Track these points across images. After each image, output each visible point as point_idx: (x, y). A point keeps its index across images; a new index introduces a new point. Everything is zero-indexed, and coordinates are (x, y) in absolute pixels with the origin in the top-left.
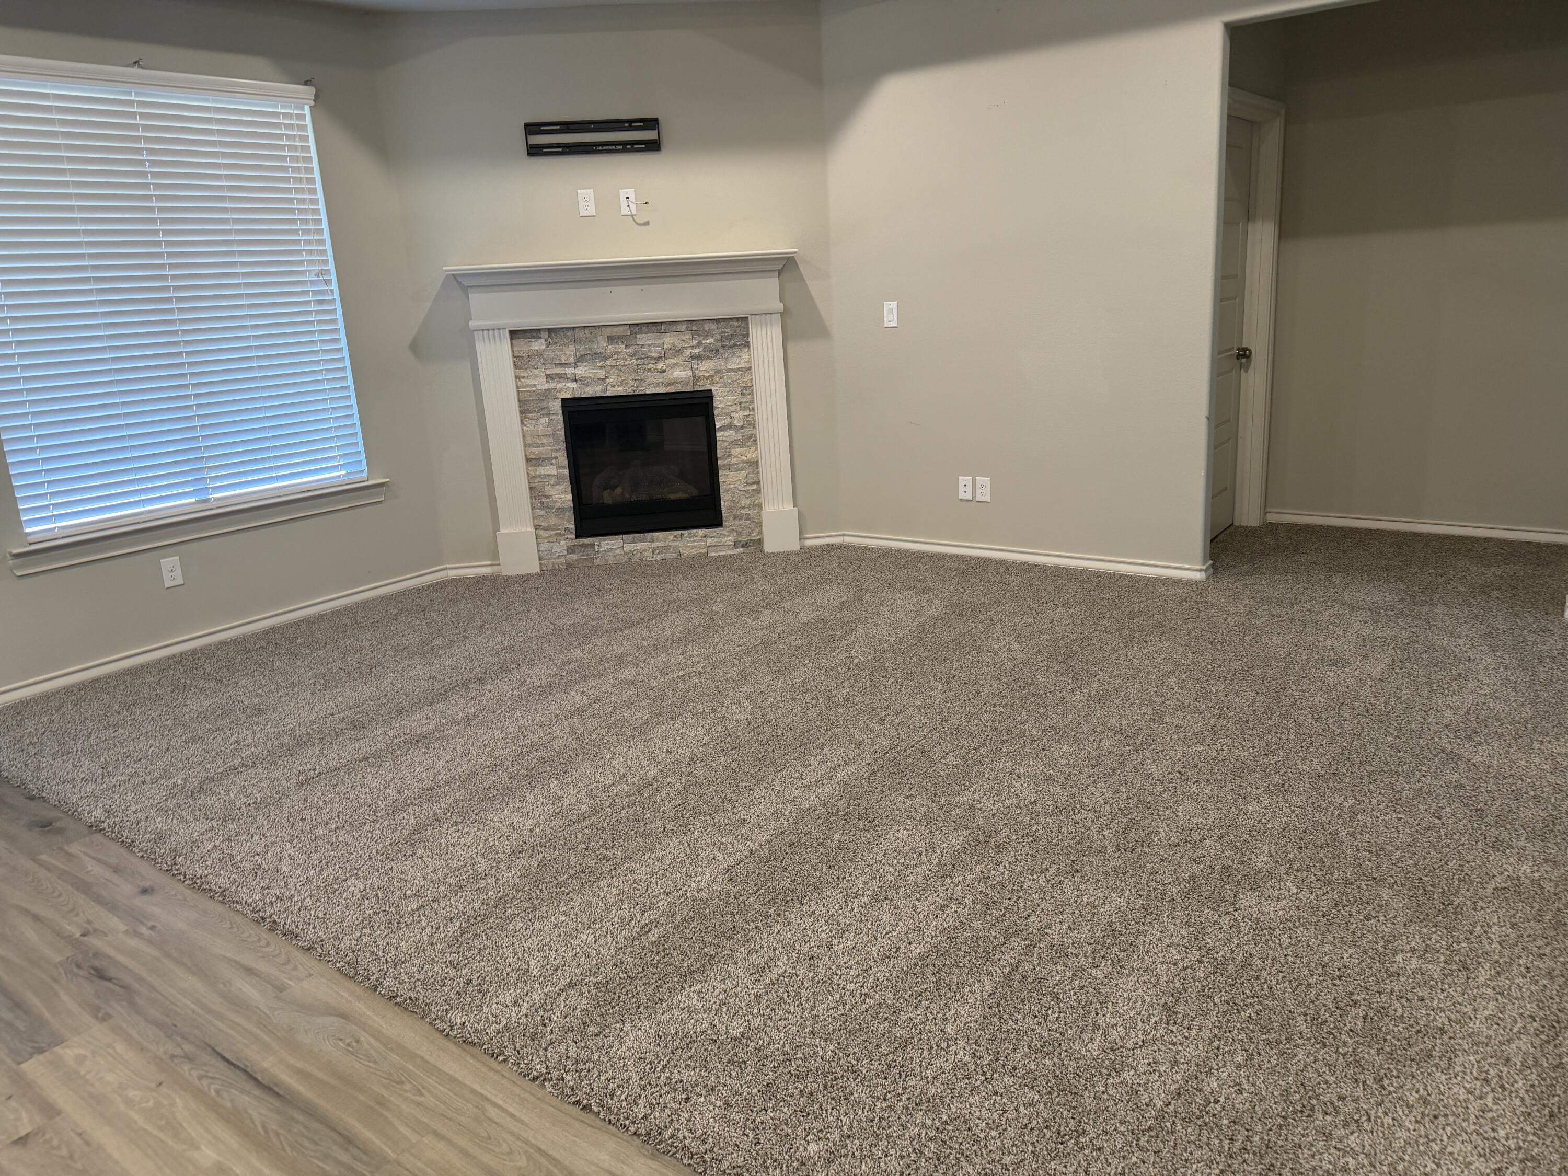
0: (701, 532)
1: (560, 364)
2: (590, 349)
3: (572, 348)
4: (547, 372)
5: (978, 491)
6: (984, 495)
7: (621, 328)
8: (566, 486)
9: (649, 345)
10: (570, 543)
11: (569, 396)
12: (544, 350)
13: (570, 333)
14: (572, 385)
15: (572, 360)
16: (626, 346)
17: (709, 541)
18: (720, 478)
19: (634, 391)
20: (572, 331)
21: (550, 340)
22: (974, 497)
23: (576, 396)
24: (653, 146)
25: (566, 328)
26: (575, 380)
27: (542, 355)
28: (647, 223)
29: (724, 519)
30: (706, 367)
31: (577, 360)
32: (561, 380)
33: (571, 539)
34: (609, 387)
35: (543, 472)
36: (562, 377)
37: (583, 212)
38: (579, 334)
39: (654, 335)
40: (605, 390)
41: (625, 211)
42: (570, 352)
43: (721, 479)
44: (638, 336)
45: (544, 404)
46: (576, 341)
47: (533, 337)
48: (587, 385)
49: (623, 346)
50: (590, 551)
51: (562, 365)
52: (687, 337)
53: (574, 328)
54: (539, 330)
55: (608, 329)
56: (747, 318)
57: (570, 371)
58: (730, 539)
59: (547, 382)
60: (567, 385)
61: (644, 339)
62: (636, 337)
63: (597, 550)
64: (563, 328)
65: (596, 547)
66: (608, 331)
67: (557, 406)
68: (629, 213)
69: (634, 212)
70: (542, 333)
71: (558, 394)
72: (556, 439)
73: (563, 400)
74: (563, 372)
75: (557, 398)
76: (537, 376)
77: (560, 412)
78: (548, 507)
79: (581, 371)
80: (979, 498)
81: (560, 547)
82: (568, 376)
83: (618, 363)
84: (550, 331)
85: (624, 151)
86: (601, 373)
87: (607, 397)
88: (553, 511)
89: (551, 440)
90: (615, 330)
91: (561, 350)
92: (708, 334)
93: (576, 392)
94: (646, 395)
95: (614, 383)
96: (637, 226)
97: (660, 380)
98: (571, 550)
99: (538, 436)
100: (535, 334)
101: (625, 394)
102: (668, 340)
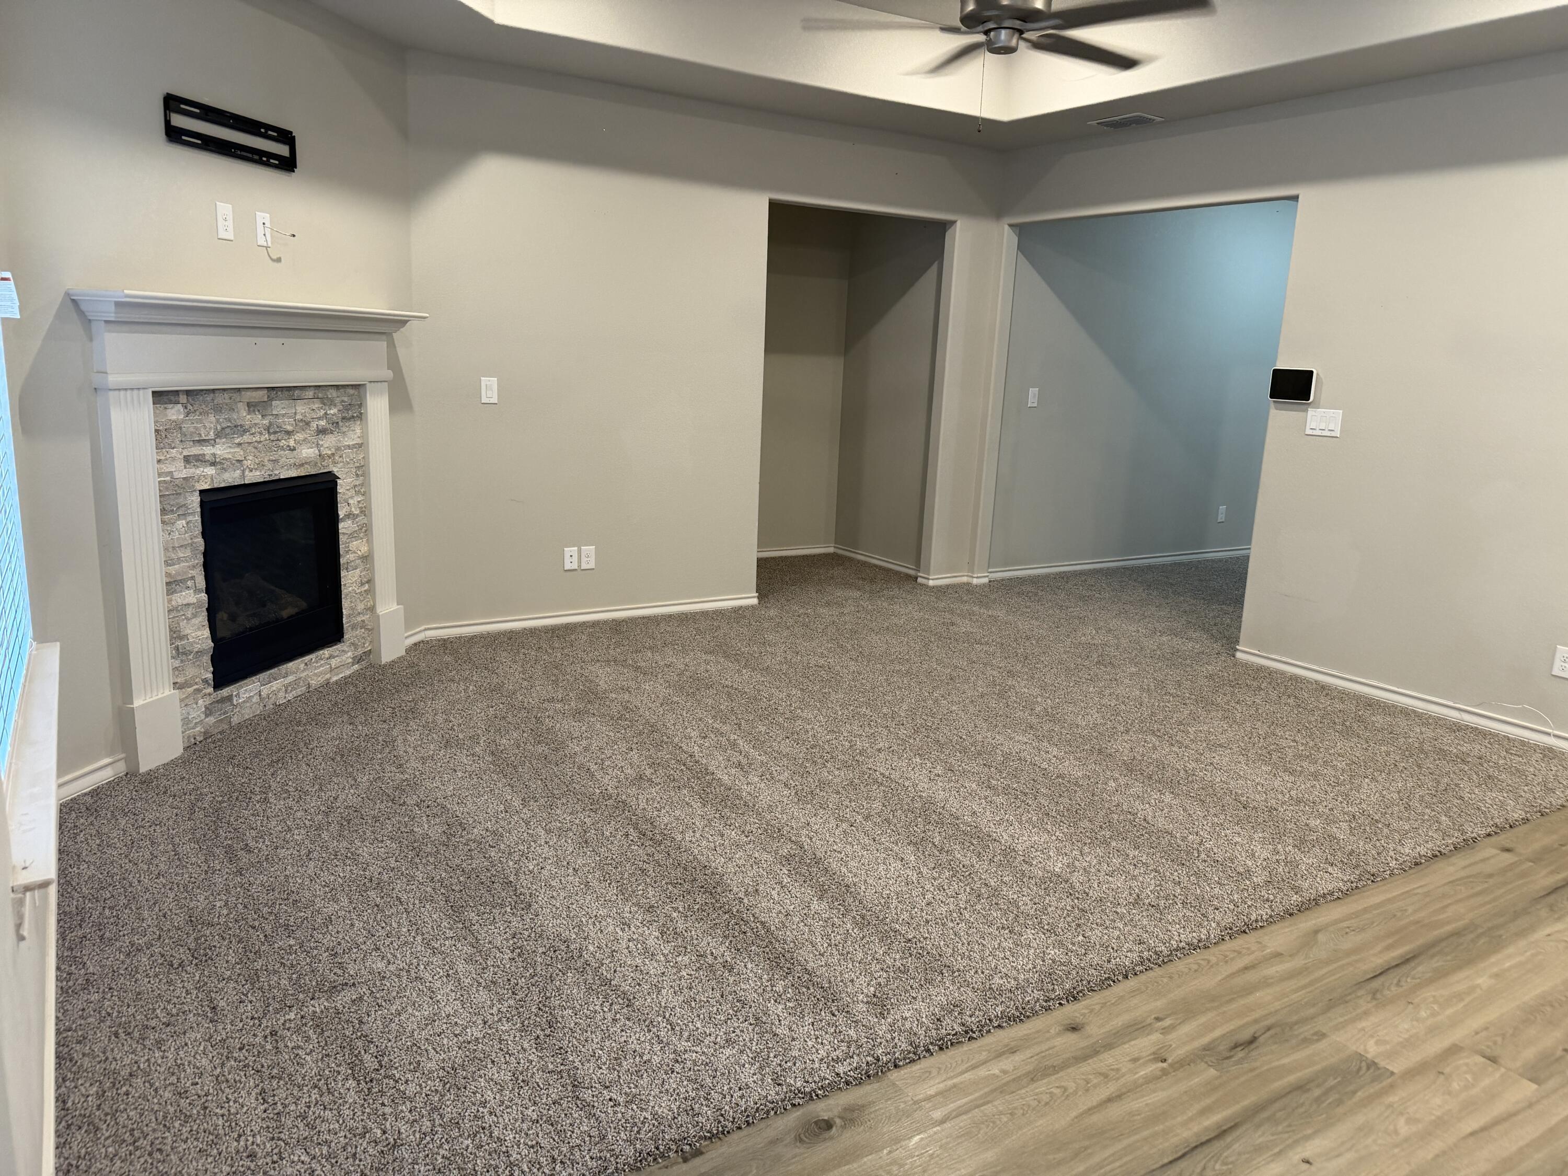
0: (326, 652)
1: (199, 441)
2: (230, 421)
3: (212, 418)
4: (186, 453)
5: (584, 559)
6: (589, 562)
7: (261, 393)
8: (203, 618)
9: (283, 415)
10: (208, 701)
11: (206, 487)
12: (183, 421)
13: (209, 398)
14: (210, 471)
15: (212, 435)
16: (262, 416)
17: (334, 662)
18: (342, 580)
19: (270, 475)
20: (212, 395)
21: (189, 407)
22: (580, 566)
23: (216, 486)
24: (288, 164)
25: (206, 390)
26: (213, 464)
27: (180, 428)
28: (279, 260)
29: (345, 631)
30: (328, 442)
31: (218, 435)
32: (198, 464)
33: (210, 694)
34: (247, 473)
35: (180, 602)
36: (200, 460)
37: (222, 234)
38: (220, 399)
39: (287, 402)
40: (243, 475)
41: (261, 241)
42: (209, 424)
43: (343, 582)
44: (274, 403)
45: (181, 500)
46: (218, 409)
47: (171, 402)
48: (225, 470)
49: (260, 416)
50: (227, 707)
51: (201, 442)
52: (317, 406)
53: (213, 391)
54: (177, 393)
55: (249, 393)
56: (365, 385)
57: (208, 450)
58: (348, 656)
59: (185, 468)
60: (205, 470)
61: (280, 407)
62: (272, 405)
63: (235, 703)
64: (202, 390)
65: (235, 699)
66: (248, 397)
67: (194, 501)
68: (265, 244)
69: (270, 244)
70: (181, 396)
71: (197, 484)
72: (194, 550)
73: (202, 492)
74: (201, 452)
75: (195, 491)
76: (173, 459)
77: (199, 510)
78: (184, 653)
79: (221, 450)
80: (584, 566)
81: (197, 712)
82: (207, 458)
83: (254, 439)
84: (188, 393)
85: (259, 162)
86: (239, 453)
87: (245, 485)
88: (191, 657)
89: (188, 553)
90: (254, 394)
91: (200, 421)
92: (332, 403)
93: (215, 481)
94: (280, 480)
95: (252, 467)
96: (270, 261)
97: (292, 461)
98: (208, 712)
99: (173, 548)
100: (172, 398)
101: (262, 480)
102: (302, 409)
